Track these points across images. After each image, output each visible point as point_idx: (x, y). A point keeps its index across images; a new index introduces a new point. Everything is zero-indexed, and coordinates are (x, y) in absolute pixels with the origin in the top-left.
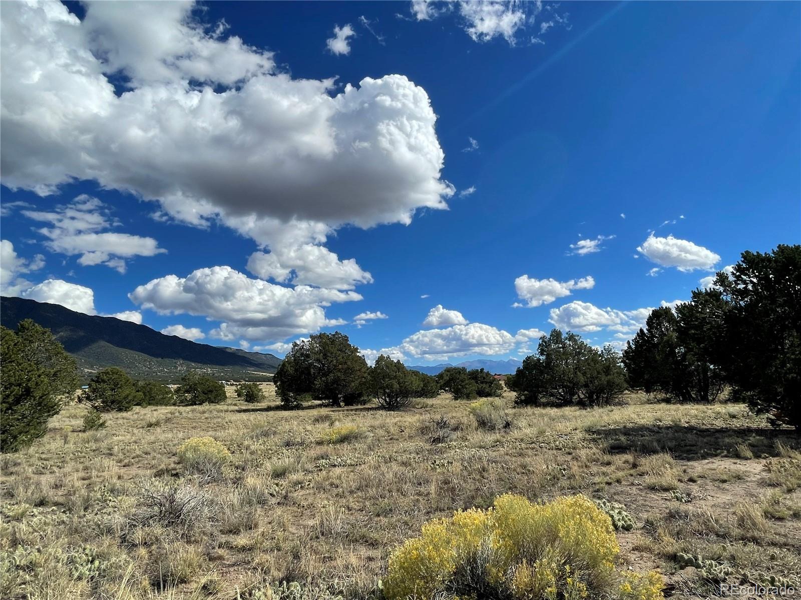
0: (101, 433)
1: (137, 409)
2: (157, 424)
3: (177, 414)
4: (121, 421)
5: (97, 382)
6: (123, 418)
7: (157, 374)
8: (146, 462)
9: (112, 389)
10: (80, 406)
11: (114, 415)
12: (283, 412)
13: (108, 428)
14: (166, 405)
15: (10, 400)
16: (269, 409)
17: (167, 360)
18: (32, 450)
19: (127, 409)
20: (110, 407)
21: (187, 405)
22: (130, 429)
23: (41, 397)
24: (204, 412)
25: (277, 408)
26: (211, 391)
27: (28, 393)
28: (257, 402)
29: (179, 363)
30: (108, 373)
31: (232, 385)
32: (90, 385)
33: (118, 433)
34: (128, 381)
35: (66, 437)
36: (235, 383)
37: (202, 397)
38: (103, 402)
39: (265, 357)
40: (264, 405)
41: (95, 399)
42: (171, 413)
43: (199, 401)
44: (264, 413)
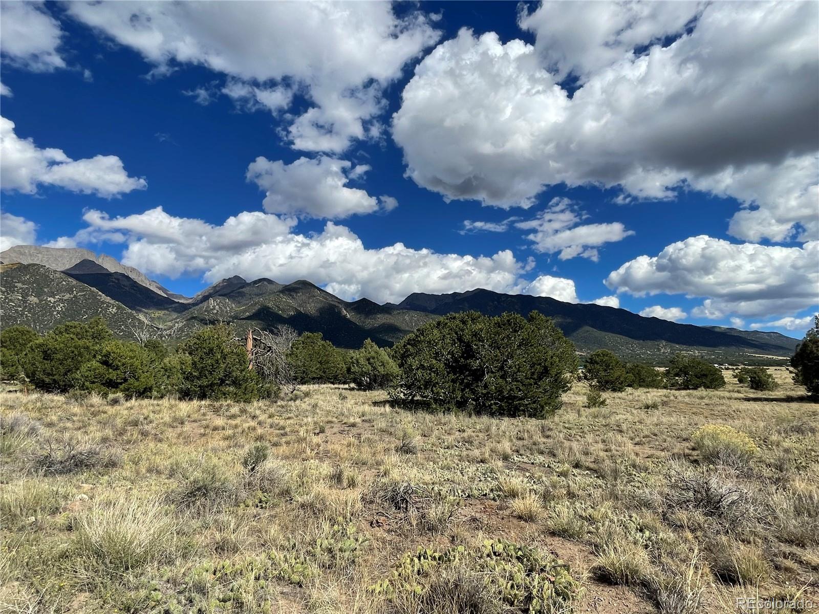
0: (603, 410)
1: (629, 390)
2: (655, 406)
3: (672, 398)
4: (617, 401)
5: (591, 363)
6: (620, 398)
7: (640, 357)
8: (657, 443)
9: (605, 370)
10: (579, 385)
11: (611, 394)
12: (813, 405)
13: (608, 406)
14: (657, 388)
15: (535, 376)
16: (789, 399)
17: (649, 343)
18: (556, 419)
19: (620, 390)
20: (605, 387)
21: (679, 389)
22: (629, 409)
23: (556, 375)
24: (702, 398)
25: (801, 399)
26: (705, 375)
27: (546, 372)
28: (769, 390)
29: (661, 345)
30: (599, 355)
31: (727, 369)
32: (585, 367)
33: (618, 411)
34: (618, 363)
35: (579, 411)
36: (730, 367)
37: (695, 381)
38: (598, 382)
39: (768, 336)
40: (779, 393)
41: (592, 379)
42: (665, 396)
43: (692, 385)
44: (785, 405)
